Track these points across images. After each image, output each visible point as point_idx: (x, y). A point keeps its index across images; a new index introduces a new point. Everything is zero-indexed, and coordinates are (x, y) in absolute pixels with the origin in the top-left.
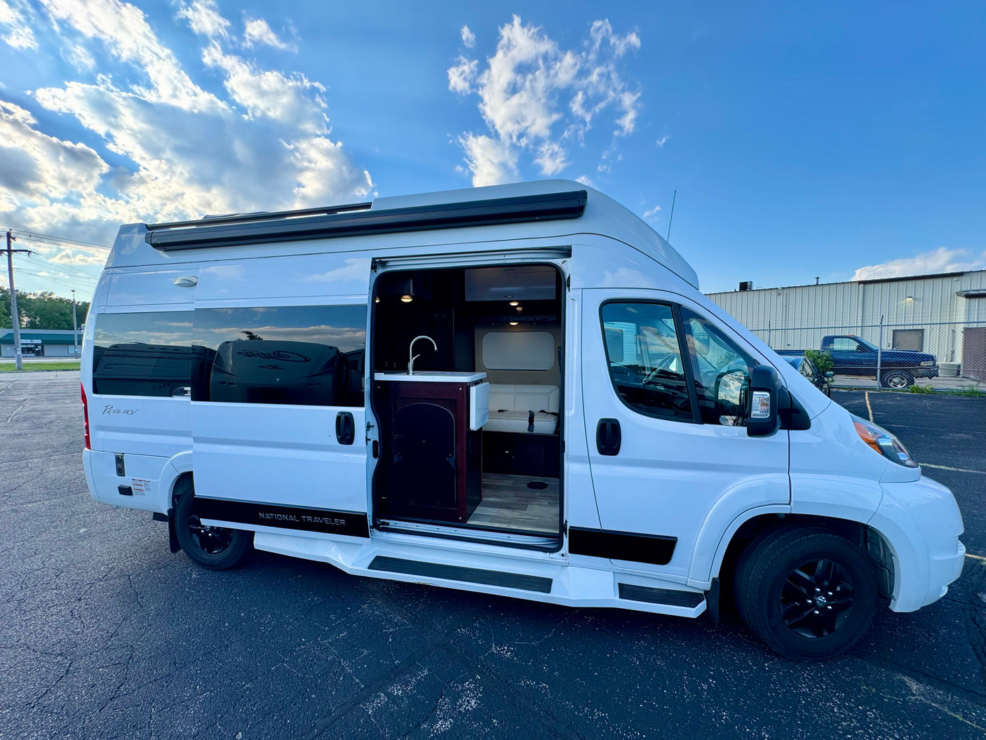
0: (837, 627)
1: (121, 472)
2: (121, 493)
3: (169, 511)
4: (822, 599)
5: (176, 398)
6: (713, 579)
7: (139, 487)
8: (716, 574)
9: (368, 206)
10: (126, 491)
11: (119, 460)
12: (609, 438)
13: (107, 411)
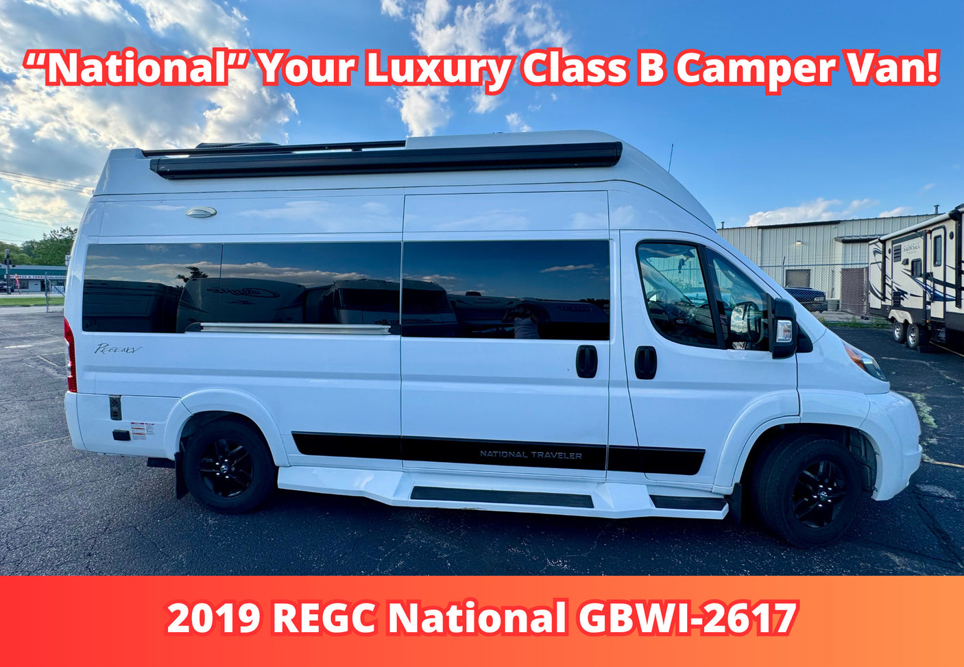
0: (833, 518)
1: (116, 415)
2: (115, 439)
3: (177, 455)
4: (824, 494)
5: (188, 335)
6: (736, 484)
7: (139, 431)
8: (738, 480)
9: (402, 143)
10: (122, 436)
11: (115, 403)
12: (646, 363)
13: (101, 349)
